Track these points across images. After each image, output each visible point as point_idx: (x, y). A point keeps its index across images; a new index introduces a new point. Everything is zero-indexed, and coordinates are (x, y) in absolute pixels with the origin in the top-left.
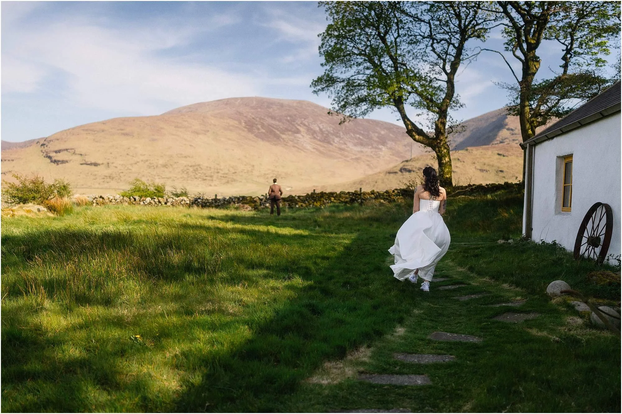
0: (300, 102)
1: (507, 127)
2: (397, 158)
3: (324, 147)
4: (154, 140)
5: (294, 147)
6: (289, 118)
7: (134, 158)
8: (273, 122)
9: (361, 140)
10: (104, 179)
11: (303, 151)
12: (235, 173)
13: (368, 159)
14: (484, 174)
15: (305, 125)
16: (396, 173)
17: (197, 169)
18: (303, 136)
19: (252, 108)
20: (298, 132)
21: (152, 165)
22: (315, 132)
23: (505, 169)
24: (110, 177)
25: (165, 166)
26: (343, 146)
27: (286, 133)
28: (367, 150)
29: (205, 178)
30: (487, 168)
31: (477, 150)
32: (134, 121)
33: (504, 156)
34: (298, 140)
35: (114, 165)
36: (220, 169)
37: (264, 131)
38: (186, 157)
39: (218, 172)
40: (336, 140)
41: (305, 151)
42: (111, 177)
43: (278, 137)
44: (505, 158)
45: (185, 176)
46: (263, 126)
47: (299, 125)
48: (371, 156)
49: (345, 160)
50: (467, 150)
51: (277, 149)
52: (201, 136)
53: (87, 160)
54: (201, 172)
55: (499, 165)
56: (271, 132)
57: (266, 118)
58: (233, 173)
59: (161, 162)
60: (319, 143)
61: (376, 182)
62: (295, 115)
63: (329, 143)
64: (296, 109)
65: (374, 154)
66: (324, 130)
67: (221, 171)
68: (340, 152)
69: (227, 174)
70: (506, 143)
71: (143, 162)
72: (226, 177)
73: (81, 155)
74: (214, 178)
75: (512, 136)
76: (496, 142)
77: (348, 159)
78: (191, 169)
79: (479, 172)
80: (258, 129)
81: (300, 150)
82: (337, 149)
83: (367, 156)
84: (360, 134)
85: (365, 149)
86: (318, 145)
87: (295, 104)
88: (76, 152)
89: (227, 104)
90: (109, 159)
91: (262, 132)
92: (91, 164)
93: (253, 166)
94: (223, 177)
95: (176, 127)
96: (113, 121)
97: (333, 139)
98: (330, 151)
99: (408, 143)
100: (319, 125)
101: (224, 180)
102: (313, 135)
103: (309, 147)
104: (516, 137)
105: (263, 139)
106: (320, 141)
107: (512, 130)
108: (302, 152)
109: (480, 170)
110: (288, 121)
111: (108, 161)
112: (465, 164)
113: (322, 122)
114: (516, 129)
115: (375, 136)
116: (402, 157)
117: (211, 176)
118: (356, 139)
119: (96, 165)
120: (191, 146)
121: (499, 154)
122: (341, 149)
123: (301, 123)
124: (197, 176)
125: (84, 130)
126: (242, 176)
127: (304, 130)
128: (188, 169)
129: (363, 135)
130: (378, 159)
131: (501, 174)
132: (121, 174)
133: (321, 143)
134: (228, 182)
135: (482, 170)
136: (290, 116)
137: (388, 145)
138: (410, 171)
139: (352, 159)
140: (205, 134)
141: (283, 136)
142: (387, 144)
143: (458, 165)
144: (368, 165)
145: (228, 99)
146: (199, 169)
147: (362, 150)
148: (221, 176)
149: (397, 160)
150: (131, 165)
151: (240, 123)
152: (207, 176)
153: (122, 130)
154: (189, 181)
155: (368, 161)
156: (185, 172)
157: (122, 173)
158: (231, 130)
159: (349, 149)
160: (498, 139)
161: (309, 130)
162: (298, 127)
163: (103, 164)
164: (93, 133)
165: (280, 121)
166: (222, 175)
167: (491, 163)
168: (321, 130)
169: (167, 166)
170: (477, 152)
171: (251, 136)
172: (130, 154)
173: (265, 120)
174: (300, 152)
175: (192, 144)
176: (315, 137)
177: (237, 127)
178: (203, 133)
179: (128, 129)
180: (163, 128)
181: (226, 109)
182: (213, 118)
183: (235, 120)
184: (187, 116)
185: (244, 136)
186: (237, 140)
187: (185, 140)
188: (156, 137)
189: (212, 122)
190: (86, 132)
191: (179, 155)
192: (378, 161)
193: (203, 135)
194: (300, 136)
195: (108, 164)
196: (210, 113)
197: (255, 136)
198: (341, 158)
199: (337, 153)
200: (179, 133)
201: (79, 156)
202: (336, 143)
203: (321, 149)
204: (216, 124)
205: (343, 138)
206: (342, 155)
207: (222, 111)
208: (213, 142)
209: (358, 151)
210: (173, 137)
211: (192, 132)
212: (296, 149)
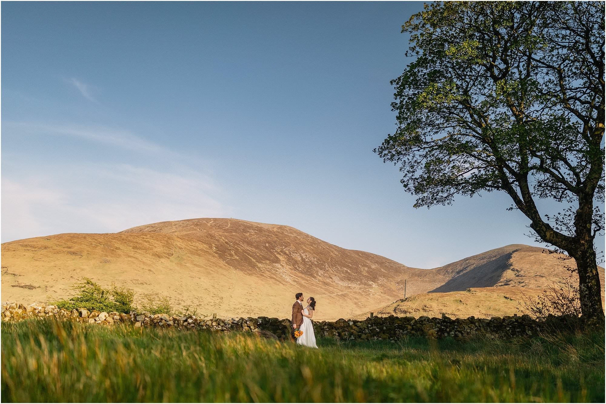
0: (281, 227)
1: (512, 267)
2: (389, 297)
3: (307, 280)
4: (106, 262)
5: (271, 278)
6: (267, 245)
8: (249, 248)
9: (349, 274)
11: (282, 284)
12: (200, 305)
13: (357, 297)
15: (285, 253)
18: (283, 266)
19: (226, 231)
20: (277, 261)
22: (296, 262)
26: (328, 280)
27: (264, 262)
28: (355, 286)
30: (493, 313)
31: (481, 291)
32: (85, 238)
33: (511, 300)
34: (277, 271)
35: (53, 289)
36: (182, 300)
37: (238, 258)
39: (179, 304)
40: (321, 272)
41: (284, 283)
43: (254, 266)
46: (237, 253)
47: (279, 253)
48: (359, 293)
49: (330, 296)
50: (469, 291)
51: (252, 280)
52: (163, 260)
53: (20, 282)
55: (505, 309)
56: (246, 259)
57: (241, 244)
58: (198, 306)
60: (300, 275)
62: (275, 242)
63: (312, 275)
64: (276, 235)
65: (363, 291)
66: (307, 260)
67: (182, 303)
68: (323, 287)
70: (511, 286)
73: (14, 275)
75: (517, 278)
76: (500, 284)
77: (332, 295)
80: (231, 255)
81: (278, 283)
82: (321, 283)
83: (355, 293)
84: (348, 267)
85: (353, 285)
87: (275, 230)
88: (9, 272)
89: (197, 225)
90: (48, 282)
91: (236, 259)
92: (25, 287)
93: (222, 298)
95: (134, 248)
96: (59, 237)
97: (317, 271)
98: (313, 284)
99: (401, 280)
100: (302, 255)
102: (293, 265)
103: (288, 279)
104: (522, 279)
105: (236, 268)
106: (301, 272)
107: (517, 271)
108: (280, 284)
109: (485, 314)
110: (266, 247)
111: (46, 283)
112: (468, 306)
113: (305, 251)
114: (521, 270)
115: (364, 271)
116: (395, 296)
118: (343, 273)
119: (31, 287)
120: (150, 270)
121: (505, 297)
122: (326, 284)
123: (281, 251)
125: (22, 246)
127: (284, 259)
129: (351, 268)
130: (368, 297)
133: (303, 276)
136: (269, 243)
137: (379, 282)
139: (338, 295)
140: (169, 258)
141: (260, 265)
142: (378, 280)
143: (460, 308)
144: (356, 304)
145: (199, 220)
147: (350, 285)
149: (389, 300)
151: (211, 247)
153: (70, 248)
155: (356, 298)
158: (199, 255)
159: (334, 284)
160: (502, 280)
161: (290, 260)
162: (278, 256)
163: (39, 287)
164: (33, 249)
165: (257, 247)
167: (497, 307)
168: (303, 260)
170: (481, 293)
171: (222, 263)
172: (74, 277)
173: (239, 244)
174: (278, 285)
175: (152, 269)
176: (296, 268)
177: (206, 251)
178: (166, 257)
179: (76, 248)
180: (119, 249)
181: (195, 230)
182: (179, 240)
183: (205, 243)
184: (149, 235)
185: (214, 263)
186: (205, 267)
187: (144, 263)
188: (109, 258)
189: (178, 244)
190: (25, 248)
191: (134, 281)
192: (368, 299)
193: (166, 258)
194: (280, 266)
195: (46, 287)
196: (176, 234)
197: (227, 263)
198: (324, 294)
199: (321, 287)
200: (137, 255)
201: (12, 277)
202: (320, 276)
203: (303, 282)
204: (182, 247)
205: (328, 270)
206: (326, 290)
207: (190, 232)
208: (176, 268)
209: (345, 287)
210: (130, 259)
211: (153, 255)
212: (274, 281)
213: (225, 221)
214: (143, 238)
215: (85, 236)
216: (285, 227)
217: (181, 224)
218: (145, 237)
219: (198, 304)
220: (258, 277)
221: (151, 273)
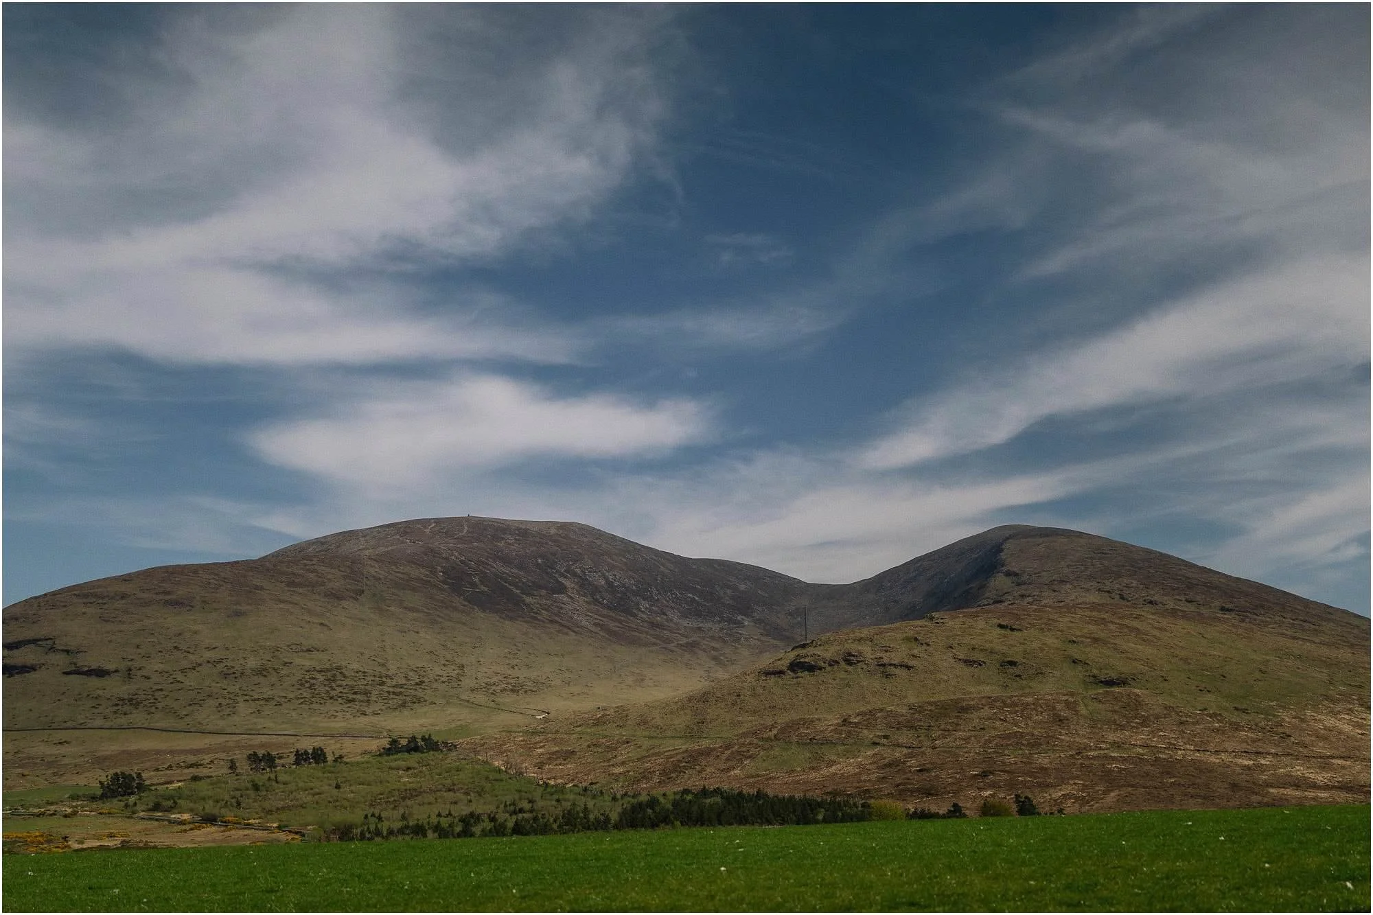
0: (564, 526)
1: (1005, 569)
2: (776, 642)
3: (620, 622)
4: (238, 614)
5: (552, 621)
6: (540, 561)
7: (191, 657)
8: (506, 569)
9: (698, 603)
10: (117, 705)
11: (574, 631)
12: (422, 682)
13: (715, 644)
14: (975, 670)
15: (575, 574)
16: (781, 673)
17: (334, 676)
18: (572, 598)
19: (461, 540)
20: (562, 589)
21: (232, 671)
22: (596, 589)
23: (1017, 658)
24: (131, 700)
25: (261, 672)
26: (659, 619)
27: (535, 593)
28: (711, 626)
29: (351, 697)
30: (980, 657)
31: (953, 618)
32: (196, 572)
33: (1012, 630)
34: (561, 608)
35: (143, 672)
36: (387, 676)
37: (486, 589)
38: (309, 651)
39: (383, 683)
40: (644, 605)
41: (576, 629)
42: (133, 702)
43: (517, 602)
44: (1015, 633)
45: (306, 694)
46: (483, 578)
47: (562, 575)
48: (720, 637)
49: (665, 648)
50: (932, 618)
51: (517, 629)
52: (345, 603)
53: (80, 663)
54: (344, 683)
55: (1004, 649)
56: (502, 591)
57: (491, 562)
58: (417, 684)
59: (252, 663)
60: (605, 612)
61: (739, 695)
62: (554, 554)
63: (628, 612)
64: (555, 541)
65: (726, 634)
66: (616, 584)
67: (388, 681)
68: (652, 632)
69: (401, 686)
70: (1006, 603)
71: (210, 665)
72: (400, 693)
73: (68, 652)
74: (374, 698)
75: (1017, 588)
76: (986, 602)
77: (671, 646)
78: (320, 677)
79: (962, 666)
80: (474, 585)
81: (566, 630)
82: (646, 625)
83: (713, 638)
84: (694, 591)
85: (706, 625)
86: (603, 616)
87: (553, 531)
88: (57, 646)
89: (405, 533)
90: (132, 660)
91: (482, 592)
92: (90, 673)
93: (463, 666)
94: (394, 693)
95: (289, 584)
96: (147, 574)
97: (638, 604)
98: (630, 629)
99: (797, 609)
100: (607, 574)
101: (396, 701)
102: (592, 595)
103: (585, 621)
104: (1027, 590)
105: (484, 608)
106: (609, 608)
107: (1016, 575)
108: (571, 633)
109: (965, 661)
110: (538, 565)
111: (130, 663)
112: (930, 649)
113: (612, 567)
114: (1024, 572)
115: (726, 595)
117: (366, 693)
118: (686, 602)
119: (100, 673)
120: (322, 624)
121: (1001, 626)
122: (654, 625)
123: (567, 571)
124: (333, 693)
125: (79, 596)
126: (436, 689)
127: (573, 585)
128: (314, 678)
129: (700, 593)
130: (737, 645)
131: (1011, 670)
132: (157, 694)
133: (611, 613)
134: (404, 705)
135: (968, 662)
136: (541, 556)
137: (755, 614)
138: (811, 668)
139: (680, 645)
140: (357, 600)
141: (528, 600)
142: (753, 611)
143: (915, 652)
144: (715, 658)
145: (408, 523)
146: (339, 677)
147: (701, 625)
148: (388, 692)
150: (182, 671)
151: (434, 573)
152: (355, 693)
153: (167, 593)
154: (314, 706)
155: (714, 649)
156: (307, 685)
157: (161, 690)
158: (414, 589)
159: (671, 625)
160: (987, 595)
161: (586, 586)
162: (562, 580)
163: (116, 671)
164: (100, 601)
165: (521, 566)
166: (391, 690)
167: (988, 646)
168: (610, 584)
169: (265, 673)
170: (953, 622)
171: (458, 601)
172: (181, 647)
173: (488, 565)
174: (567, 634)
175: (326, 622)
176: (597, 600)
177: (427, 581)
178: (351, 597)
179: (181, 592)
180: (262, 588)
181: (402, 542)
182: (373, 563)
183: (423, 567)
184: (315, 559)
185: (442, 602)
186: (426, 610)
187: (310, 612)
188: (244, 608)
189: (372, 571)
190: (85, 600)
191: (294, 647)
192: (736, 648)
193: (351, 600)
194: (565, 599)
195: (130, 670)
196: (367, 553)
197: (465, 599)
198: (655, 644)
199: (647, 633)
200: (296, 598)
201: (64, 655)
202: (643, 612)
203: (613, 625)
204: (381, 576)
205: (658, 600)
206: (657, 637)
207: (393, 548)
208: (372, 616)
209: (692, 628)
210: (281, 606)
211: (326, 595)
212: (557, 627)
213: (457, 522)
214: (306, 565)
215: (194, 570)
216: (571, 524)
217: (375, 534)
218: (308, 562)
219: (418, 681)
220: (526, 622)
221: (325, 628)
